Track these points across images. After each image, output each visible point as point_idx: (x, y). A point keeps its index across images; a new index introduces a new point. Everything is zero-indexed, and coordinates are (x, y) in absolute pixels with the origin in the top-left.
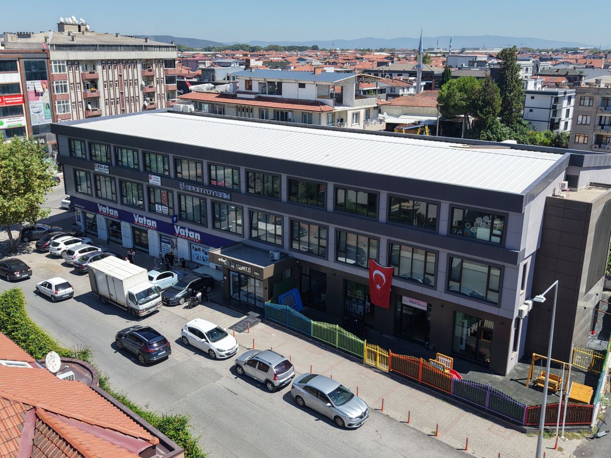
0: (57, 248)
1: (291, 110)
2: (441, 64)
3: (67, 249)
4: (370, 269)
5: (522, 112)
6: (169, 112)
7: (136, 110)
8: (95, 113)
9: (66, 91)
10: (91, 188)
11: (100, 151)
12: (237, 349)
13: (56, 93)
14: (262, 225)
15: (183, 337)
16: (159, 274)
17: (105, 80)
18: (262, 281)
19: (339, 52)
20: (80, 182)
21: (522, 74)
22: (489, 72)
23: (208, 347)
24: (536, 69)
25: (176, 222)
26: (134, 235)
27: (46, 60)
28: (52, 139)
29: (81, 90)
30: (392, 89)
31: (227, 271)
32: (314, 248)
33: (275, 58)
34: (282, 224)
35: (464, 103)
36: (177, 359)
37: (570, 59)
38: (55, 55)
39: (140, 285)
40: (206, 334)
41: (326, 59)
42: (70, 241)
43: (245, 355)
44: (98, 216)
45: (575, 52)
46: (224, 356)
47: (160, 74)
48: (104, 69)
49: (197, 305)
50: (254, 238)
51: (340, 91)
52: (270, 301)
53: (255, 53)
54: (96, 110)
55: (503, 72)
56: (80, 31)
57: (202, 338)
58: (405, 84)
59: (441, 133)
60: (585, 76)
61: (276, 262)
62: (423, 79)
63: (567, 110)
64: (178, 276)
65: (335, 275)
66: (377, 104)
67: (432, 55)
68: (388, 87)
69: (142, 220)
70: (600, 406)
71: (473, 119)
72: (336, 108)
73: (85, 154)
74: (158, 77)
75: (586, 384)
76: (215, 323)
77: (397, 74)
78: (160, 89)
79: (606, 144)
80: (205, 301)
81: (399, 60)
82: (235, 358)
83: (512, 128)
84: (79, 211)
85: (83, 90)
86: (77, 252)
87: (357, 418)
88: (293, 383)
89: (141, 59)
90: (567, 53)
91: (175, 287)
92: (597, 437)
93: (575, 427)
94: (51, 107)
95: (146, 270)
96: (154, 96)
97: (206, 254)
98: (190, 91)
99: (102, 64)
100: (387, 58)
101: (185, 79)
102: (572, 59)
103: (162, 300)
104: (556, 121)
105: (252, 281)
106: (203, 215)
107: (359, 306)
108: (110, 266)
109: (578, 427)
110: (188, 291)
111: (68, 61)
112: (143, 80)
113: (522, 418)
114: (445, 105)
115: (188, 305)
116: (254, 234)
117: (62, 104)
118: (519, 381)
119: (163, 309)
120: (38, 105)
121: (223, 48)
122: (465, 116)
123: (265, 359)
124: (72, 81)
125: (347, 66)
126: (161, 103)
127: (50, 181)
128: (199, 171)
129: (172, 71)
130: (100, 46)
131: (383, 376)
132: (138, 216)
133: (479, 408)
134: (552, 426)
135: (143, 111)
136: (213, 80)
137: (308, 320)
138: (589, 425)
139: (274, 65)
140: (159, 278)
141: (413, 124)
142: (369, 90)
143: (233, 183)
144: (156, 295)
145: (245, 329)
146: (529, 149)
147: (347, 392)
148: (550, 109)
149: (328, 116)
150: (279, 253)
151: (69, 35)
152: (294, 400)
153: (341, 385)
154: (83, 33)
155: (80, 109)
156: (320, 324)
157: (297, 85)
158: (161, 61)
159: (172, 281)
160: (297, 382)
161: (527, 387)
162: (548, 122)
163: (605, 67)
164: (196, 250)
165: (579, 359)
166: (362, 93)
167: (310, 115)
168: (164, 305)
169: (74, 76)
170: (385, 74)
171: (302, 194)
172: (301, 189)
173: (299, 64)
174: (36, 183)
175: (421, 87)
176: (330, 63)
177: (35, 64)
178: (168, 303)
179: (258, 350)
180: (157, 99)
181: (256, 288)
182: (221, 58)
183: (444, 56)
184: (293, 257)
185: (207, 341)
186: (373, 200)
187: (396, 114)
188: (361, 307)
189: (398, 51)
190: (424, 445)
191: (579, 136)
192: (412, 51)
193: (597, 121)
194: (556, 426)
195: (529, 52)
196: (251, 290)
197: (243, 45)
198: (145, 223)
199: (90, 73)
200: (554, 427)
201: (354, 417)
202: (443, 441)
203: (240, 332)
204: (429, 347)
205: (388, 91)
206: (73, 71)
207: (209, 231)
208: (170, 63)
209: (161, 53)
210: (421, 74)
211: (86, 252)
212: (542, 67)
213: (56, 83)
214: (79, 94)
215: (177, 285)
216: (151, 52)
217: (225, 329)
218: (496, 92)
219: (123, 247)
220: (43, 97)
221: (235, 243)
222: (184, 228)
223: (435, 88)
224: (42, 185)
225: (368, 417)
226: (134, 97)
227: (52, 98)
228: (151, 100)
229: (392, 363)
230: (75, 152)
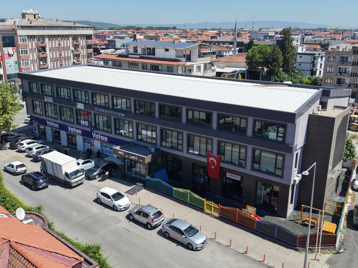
0: (22, 146)
1: (161, 65)
2: (248, 38)
3: (28, 147)
4: (207, 156)
5: (295, 65)
6: (88, 65)
7: (69, 65)
8: (45, 66)
9: (27, 53)
10: (42, 111)
11: (48, 89)
12: (130, 205)
13: (21, 55)
14: (144, 132)
15: (98, 198)
16: (83, 161)
17: (50, 47)
18: (144, 164)
19: (188, 30)
20: (36, 108)
21: (294, 43)
22: (275, 42)
23: (113, 203)
24: (303, 40)
25: (93, 130)
26: (68, 138)
27: (15, 35)
28: (19, 82)
29: (36, 53)
30: (220, 52)
31: (123, 159)
32: (175, 145)
33: (151, 34)
34: (156, 131)
35: (261, 60)
36: (94, 211)
37: (322, 34)
38: (20, 32)
39: (72, 168)
40: (112, 196)
41: (181, 34)
42: (30, 142)
43: (135, 208)
44: (47, 127)
45: (325, 30)
46: (122, 209)
47: (83, 43)
48: (50, 40)
49: (106, 179)
50: (140, 139)
51: (189, 53)
52: (149, 176)
53: (139, 31)
54: (45, 65)
55: (283, 42)
56: (35, 18)
57: (109, 199)
58: (227, 49)
59: (248, 78)
60: (331, 45)
61: (152, 154)
62: (237, 46)
63: (321, 64)
64: (95, 162)
65: (187, 161)
66: (211, 61)
67: (243, 32)
68: (217, 51)
69: (73, 130)
70: (341, 235)
71: (267, 69)
72: (187, 63)
73: (39, 91)
74: (82, 45)
75: (332, 222)
76: (117, 190)
77: (222, 43)
78: (83, 52)
79: (343, 84)
80: (110, 177)
81: (224, 35)
82: (128, 210)
83: (289, 74)
84: (35, 124)
85: (37, 53)
86: (34, 149)
87: (200, 244)
88: (163, 224)
89: (71, 35)
90: (320, 31)
91: (93, 169)
92: (339, 253)
93: (327, 247)
94: (18, 63)
95: (76, 159)
96: (79, 56)
97: (111, 149)
98: (101, 53)
99: (48, 37)
100: (216, 34)
101: (98, 47)
102: (323, 34)
103: (85, 177)
104: (314, 71)
105: (138, 165)
106: (109, 127)
107: (201, 179)
108: (55, 157)
109: (328, 247)
110: (100, 171)
111: (28, 36)
112: (73, 47)
113: (296, 243)
114: (250, 61)
115: (100, 179)
116: (140, 137)
117: (24, 61)
118: (294, 221)
119: (86, 182)
120: (10, 62)
121: (120, 28)
122: (262, 67)
123: (146, 210)
124: (30, 48)
125: (193, 39)
126: (83, 60)
127: (18, 107)
128: (107, 100)
129: (90, 42)
130: (47, 27)
131: (215, 219)
132: (70, 127)
133: (271, 237)
134: (313, 246)
135: (73, 65)
136: (115, 47)
137: (171, 187)
138: (334, 246)
139: (151, 38)
140: (83, 164)
141: (232, 72)
142: (206, 53)
143: (127, 108)
144: (81, 173)
145: (134, 193)
146: (299, 87)
147: (195, 229)
148: (311, 63)
149: (182, 68)
150: (154, 148)
151: (29, 20)
152: (163, 234)
153: (191, 225)
154: (37, 19)
155: (35, 64)
156: (178, 189)
157: (164, 50)
158: (84, 36)
159: (91, 165)
160: (165, 224)
161: (299, 225)
162: (310, 71)
163: (342, 39)
164: (105, 147)
165: (329, 207)
166: (202, 55)
167: (172, 67)
168: (86, 179)
169: (32, 45)
170: (215, 44)
171: (168, 113)
172: (167, 111)
173: (165, 38)
174: (10, 108)
175: (236, 50)
176: (183, 37)
177: (8, 37)
178: (89, 178)
179: (142, 205)
180: (82, 58)
181: (141, 169)
182: (119, 34)
183: (249, 33)
184: (163, 151)
185: (112, 200)
186: (209, 117)
187: (222, 67)
188: (202, 179)
189: (223, 30)
190: (239, 259)
191: (327, 79)
192: (231, 30)
193: (338, 70)
194: (315, 246)
195: (299, 30)
196: (138, 170)
197: (132, 26)
198: (75, 131)
199: (41, 43)
200: (314, 247)
201: (199, 243)
202: (251, 256)
203: (131, 195)
204: (242, 202)
205: (217, 53)
206: (31, 41)
207: (113, 135)
208: (89, 37)
209: (84, 31)
210: (236, 43)
211: (40, 148)
212: (306, 39)
213: (21, 49)
214: (35, 55)
215: (94, 167)
216: (77, 31)
217: (122, 193)
218: (280, 53)
219: (62, 146)
220: (13, 57)
221: (128, 143)
222: (98, 134)
223: (245, 52)
224: (13, 109)
225: (207, 243)
226: (67, 57)
227: (19, 58)
228: (78, 59)
229: (221, 211)
230: (33, 90)
